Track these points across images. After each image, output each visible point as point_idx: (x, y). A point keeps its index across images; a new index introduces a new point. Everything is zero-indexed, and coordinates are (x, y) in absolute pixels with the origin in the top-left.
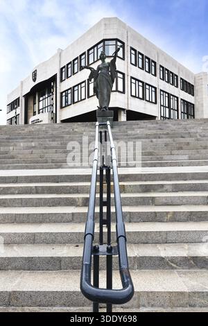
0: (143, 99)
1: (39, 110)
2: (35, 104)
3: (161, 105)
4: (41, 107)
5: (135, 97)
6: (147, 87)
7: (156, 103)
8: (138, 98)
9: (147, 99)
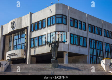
0: (78, 45)
1: (13, 46)
2: (10, 41)
3: (90, 48)
4: (15, 44)
5: (73, 44)
6: (81, 38)
7: (86, 47)
8: (75, 45)
9: (81, 45)
